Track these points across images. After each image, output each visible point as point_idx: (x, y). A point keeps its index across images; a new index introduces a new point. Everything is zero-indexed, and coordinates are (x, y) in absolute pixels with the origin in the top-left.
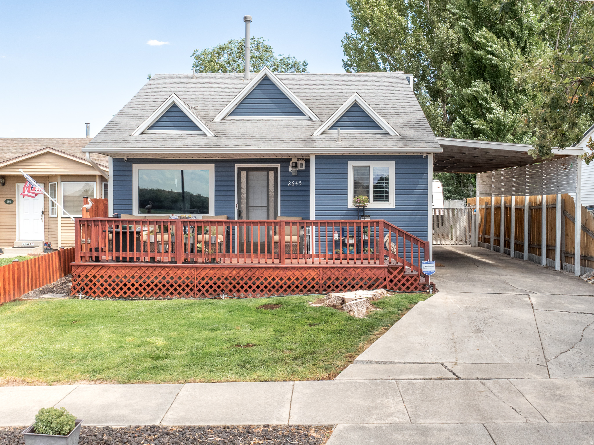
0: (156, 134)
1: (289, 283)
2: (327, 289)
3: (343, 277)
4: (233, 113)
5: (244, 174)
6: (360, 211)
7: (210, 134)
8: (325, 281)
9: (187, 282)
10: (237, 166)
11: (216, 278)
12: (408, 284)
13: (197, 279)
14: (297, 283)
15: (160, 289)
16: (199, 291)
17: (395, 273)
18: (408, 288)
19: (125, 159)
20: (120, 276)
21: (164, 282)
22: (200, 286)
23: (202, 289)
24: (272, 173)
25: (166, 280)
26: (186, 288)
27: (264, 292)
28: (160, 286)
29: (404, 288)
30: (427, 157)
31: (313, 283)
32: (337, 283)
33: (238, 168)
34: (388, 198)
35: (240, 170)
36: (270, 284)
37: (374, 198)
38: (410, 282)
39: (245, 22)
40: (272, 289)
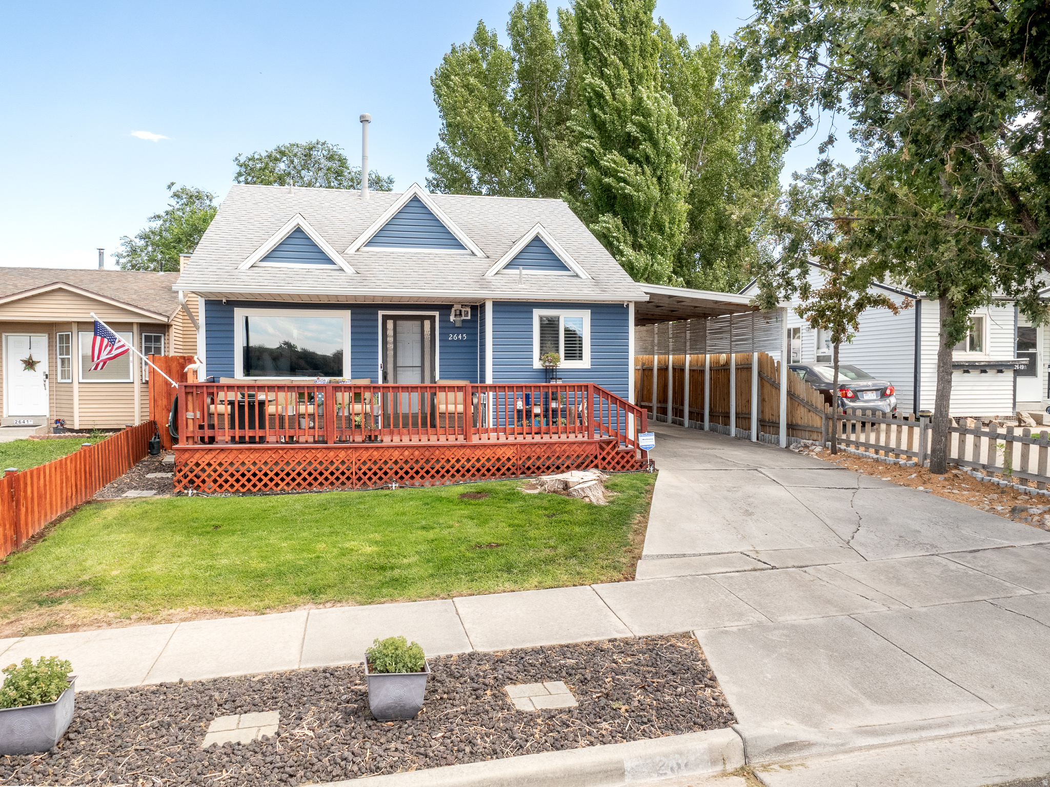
0: (272, 267)
1: (478, 465)
2: (526, 471)
3: (546, 456)
4: (370, 243)
5: (390, 324)
6: (549, 373)
7: (350, 270)
8: (524, 462)
9: (342, 468)
10: (381, 313)
11: (382, 461)
12: (623, 462)
13: (356, 464)
14: (488, 465)
15: (305, 479)
16: (359, 479)
17: (608, 449)
18: (623, 467)
19: (224, 300)
20: (246, 462)
21: (310, 469)
22: (360, 473)
23: (362, 476)
24: (427, 323)
25: (313, 466)
26: (341, 476)
27: (446, 478)
28: (305, 474)
29: (618, 467)
30: (628, 306)
31: (509, 465)
32: (538, 464)
33: (383, 316)
34: (581, 357)
35: (385, 318)
36: (453, 468)
37: (565, 357)
38: (625, 460)
39: (361, 122)
40: (455, 473)
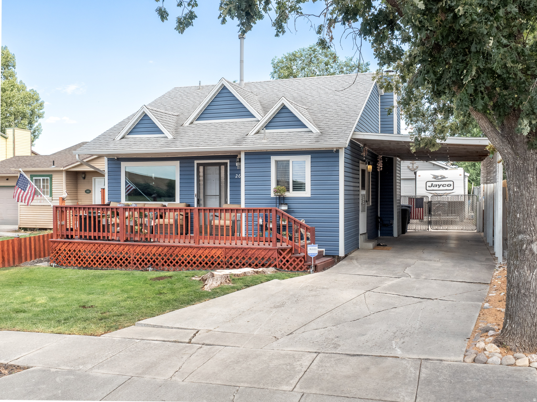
0: (133, 138)
1: (200, 260)
2: (229, 266)
3: (242, 257)
5: (201, 169)
6: (282, 200)
7: (170, 136)
8: (228, 260)
9: (126, 256)
10: (196, 162)
11: (147, 254)
12: (294, 264)
13: (133, 254)
14: (206, 260)
15: (108, 262)
16: (135, 264)
17: (284, 254)
18: (295, 268)
19: (116, 158)
20: (81, 250)
21: (110, 256)
22: (135, 260)
23: (136, 262)
24: (223, 168)
25: (112, 255)
26: (125, 261)
27: (182, 267)
28: (108, 259)
29: (291, 268)
30: (337, 151)
31: (219, 261)
32: (237, 261)
33: (197, 164)
34: (305, 188)
35: (199, 165)
36: (186, 260)
37: (293, 189)
38: (296, 263)
39: (239, 38)
40: (187, 264)
